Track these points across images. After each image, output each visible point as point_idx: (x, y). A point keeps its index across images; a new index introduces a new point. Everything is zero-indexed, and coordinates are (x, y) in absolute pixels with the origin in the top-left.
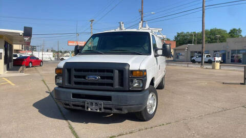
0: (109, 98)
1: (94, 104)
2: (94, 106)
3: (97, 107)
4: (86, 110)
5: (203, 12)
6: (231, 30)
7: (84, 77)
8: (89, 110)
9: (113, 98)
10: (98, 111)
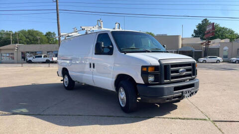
1: (187, 92)
3: (189, 94)
5: (58, 15)
6: (47, 33)
8: (185, 98)
9: (195, 85)
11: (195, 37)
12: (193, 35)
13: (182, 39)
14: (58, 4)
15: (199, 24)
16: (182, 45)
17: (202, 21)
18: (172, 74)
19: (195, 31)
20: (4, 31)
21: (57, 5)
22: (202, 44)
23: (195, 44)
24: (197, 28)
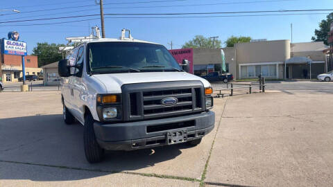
0: (192, 123)
1: (178, 134)
2: (177, 136)
3: (182, 137)
4: (169, 144)
7: (158, 102)
8: (173, 143)
9: (197, 122)
10: (183, 141)
11: (317, 41)
12: (313, 38)
13: (292, 45)
14: (103, 6)
15: (323, 21)
16: (292, 54)
17: (328, 17)
18: (145, 106)
19: (316, 31)
20: (55, 45)
21: (101, 9)
22: (324, 51)
23: (315, 52)
24: (320, 26)
